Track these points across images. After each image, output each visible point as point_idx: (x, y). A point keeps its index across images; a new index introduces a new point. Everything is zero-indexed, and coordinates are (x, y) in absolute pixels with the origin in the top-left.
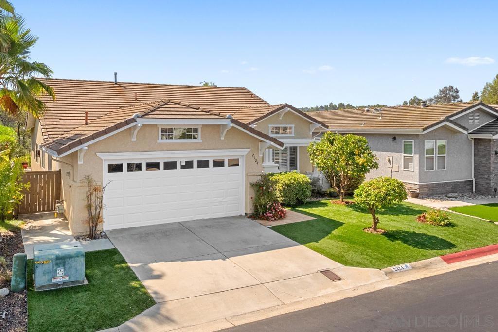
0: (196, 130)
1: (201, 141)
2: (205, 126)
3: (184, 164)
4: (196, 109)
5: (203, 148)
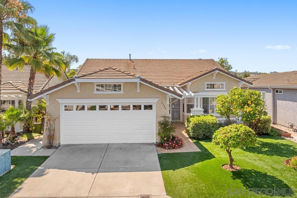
0: (120, 86)
1: (123, 93)
2: (125, 83)
3: (112, 107)
4: (122, 72)
5: (124, 97)
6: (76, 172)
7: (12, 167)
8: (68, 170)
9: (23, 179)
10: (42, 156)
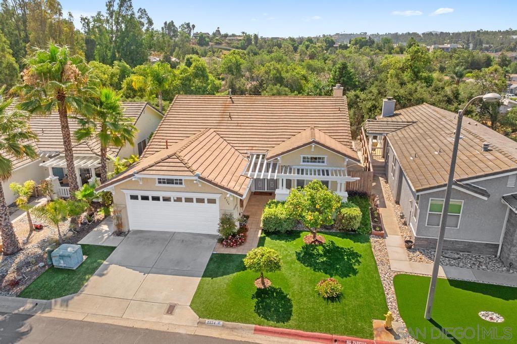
1: (184, 186)
3: (176, 199)
5: (186, 191)
6: (132, 270)
7: (85, 257)
8: (127, 268)
9: (90, 276)
10: (110, 247)
